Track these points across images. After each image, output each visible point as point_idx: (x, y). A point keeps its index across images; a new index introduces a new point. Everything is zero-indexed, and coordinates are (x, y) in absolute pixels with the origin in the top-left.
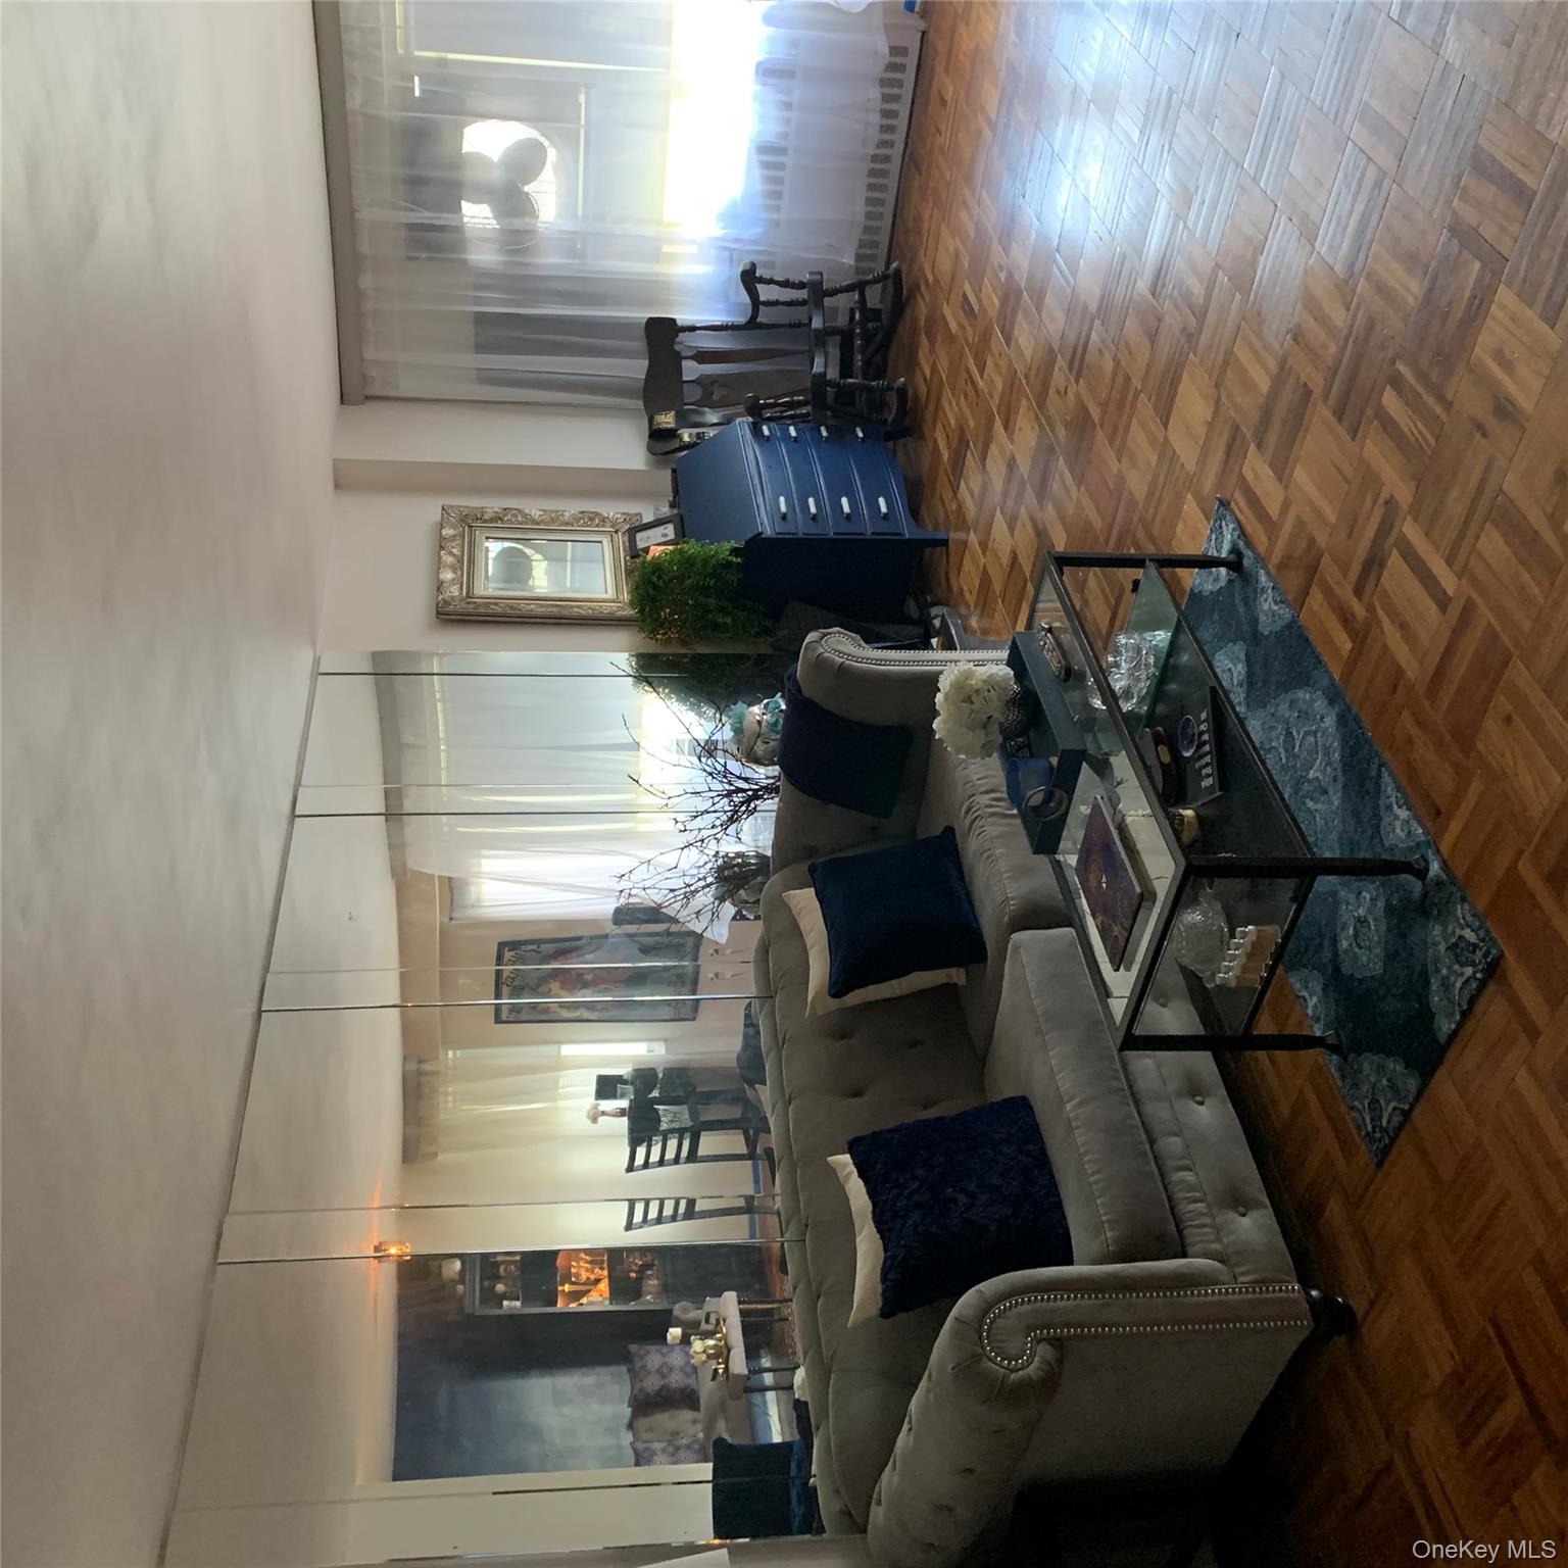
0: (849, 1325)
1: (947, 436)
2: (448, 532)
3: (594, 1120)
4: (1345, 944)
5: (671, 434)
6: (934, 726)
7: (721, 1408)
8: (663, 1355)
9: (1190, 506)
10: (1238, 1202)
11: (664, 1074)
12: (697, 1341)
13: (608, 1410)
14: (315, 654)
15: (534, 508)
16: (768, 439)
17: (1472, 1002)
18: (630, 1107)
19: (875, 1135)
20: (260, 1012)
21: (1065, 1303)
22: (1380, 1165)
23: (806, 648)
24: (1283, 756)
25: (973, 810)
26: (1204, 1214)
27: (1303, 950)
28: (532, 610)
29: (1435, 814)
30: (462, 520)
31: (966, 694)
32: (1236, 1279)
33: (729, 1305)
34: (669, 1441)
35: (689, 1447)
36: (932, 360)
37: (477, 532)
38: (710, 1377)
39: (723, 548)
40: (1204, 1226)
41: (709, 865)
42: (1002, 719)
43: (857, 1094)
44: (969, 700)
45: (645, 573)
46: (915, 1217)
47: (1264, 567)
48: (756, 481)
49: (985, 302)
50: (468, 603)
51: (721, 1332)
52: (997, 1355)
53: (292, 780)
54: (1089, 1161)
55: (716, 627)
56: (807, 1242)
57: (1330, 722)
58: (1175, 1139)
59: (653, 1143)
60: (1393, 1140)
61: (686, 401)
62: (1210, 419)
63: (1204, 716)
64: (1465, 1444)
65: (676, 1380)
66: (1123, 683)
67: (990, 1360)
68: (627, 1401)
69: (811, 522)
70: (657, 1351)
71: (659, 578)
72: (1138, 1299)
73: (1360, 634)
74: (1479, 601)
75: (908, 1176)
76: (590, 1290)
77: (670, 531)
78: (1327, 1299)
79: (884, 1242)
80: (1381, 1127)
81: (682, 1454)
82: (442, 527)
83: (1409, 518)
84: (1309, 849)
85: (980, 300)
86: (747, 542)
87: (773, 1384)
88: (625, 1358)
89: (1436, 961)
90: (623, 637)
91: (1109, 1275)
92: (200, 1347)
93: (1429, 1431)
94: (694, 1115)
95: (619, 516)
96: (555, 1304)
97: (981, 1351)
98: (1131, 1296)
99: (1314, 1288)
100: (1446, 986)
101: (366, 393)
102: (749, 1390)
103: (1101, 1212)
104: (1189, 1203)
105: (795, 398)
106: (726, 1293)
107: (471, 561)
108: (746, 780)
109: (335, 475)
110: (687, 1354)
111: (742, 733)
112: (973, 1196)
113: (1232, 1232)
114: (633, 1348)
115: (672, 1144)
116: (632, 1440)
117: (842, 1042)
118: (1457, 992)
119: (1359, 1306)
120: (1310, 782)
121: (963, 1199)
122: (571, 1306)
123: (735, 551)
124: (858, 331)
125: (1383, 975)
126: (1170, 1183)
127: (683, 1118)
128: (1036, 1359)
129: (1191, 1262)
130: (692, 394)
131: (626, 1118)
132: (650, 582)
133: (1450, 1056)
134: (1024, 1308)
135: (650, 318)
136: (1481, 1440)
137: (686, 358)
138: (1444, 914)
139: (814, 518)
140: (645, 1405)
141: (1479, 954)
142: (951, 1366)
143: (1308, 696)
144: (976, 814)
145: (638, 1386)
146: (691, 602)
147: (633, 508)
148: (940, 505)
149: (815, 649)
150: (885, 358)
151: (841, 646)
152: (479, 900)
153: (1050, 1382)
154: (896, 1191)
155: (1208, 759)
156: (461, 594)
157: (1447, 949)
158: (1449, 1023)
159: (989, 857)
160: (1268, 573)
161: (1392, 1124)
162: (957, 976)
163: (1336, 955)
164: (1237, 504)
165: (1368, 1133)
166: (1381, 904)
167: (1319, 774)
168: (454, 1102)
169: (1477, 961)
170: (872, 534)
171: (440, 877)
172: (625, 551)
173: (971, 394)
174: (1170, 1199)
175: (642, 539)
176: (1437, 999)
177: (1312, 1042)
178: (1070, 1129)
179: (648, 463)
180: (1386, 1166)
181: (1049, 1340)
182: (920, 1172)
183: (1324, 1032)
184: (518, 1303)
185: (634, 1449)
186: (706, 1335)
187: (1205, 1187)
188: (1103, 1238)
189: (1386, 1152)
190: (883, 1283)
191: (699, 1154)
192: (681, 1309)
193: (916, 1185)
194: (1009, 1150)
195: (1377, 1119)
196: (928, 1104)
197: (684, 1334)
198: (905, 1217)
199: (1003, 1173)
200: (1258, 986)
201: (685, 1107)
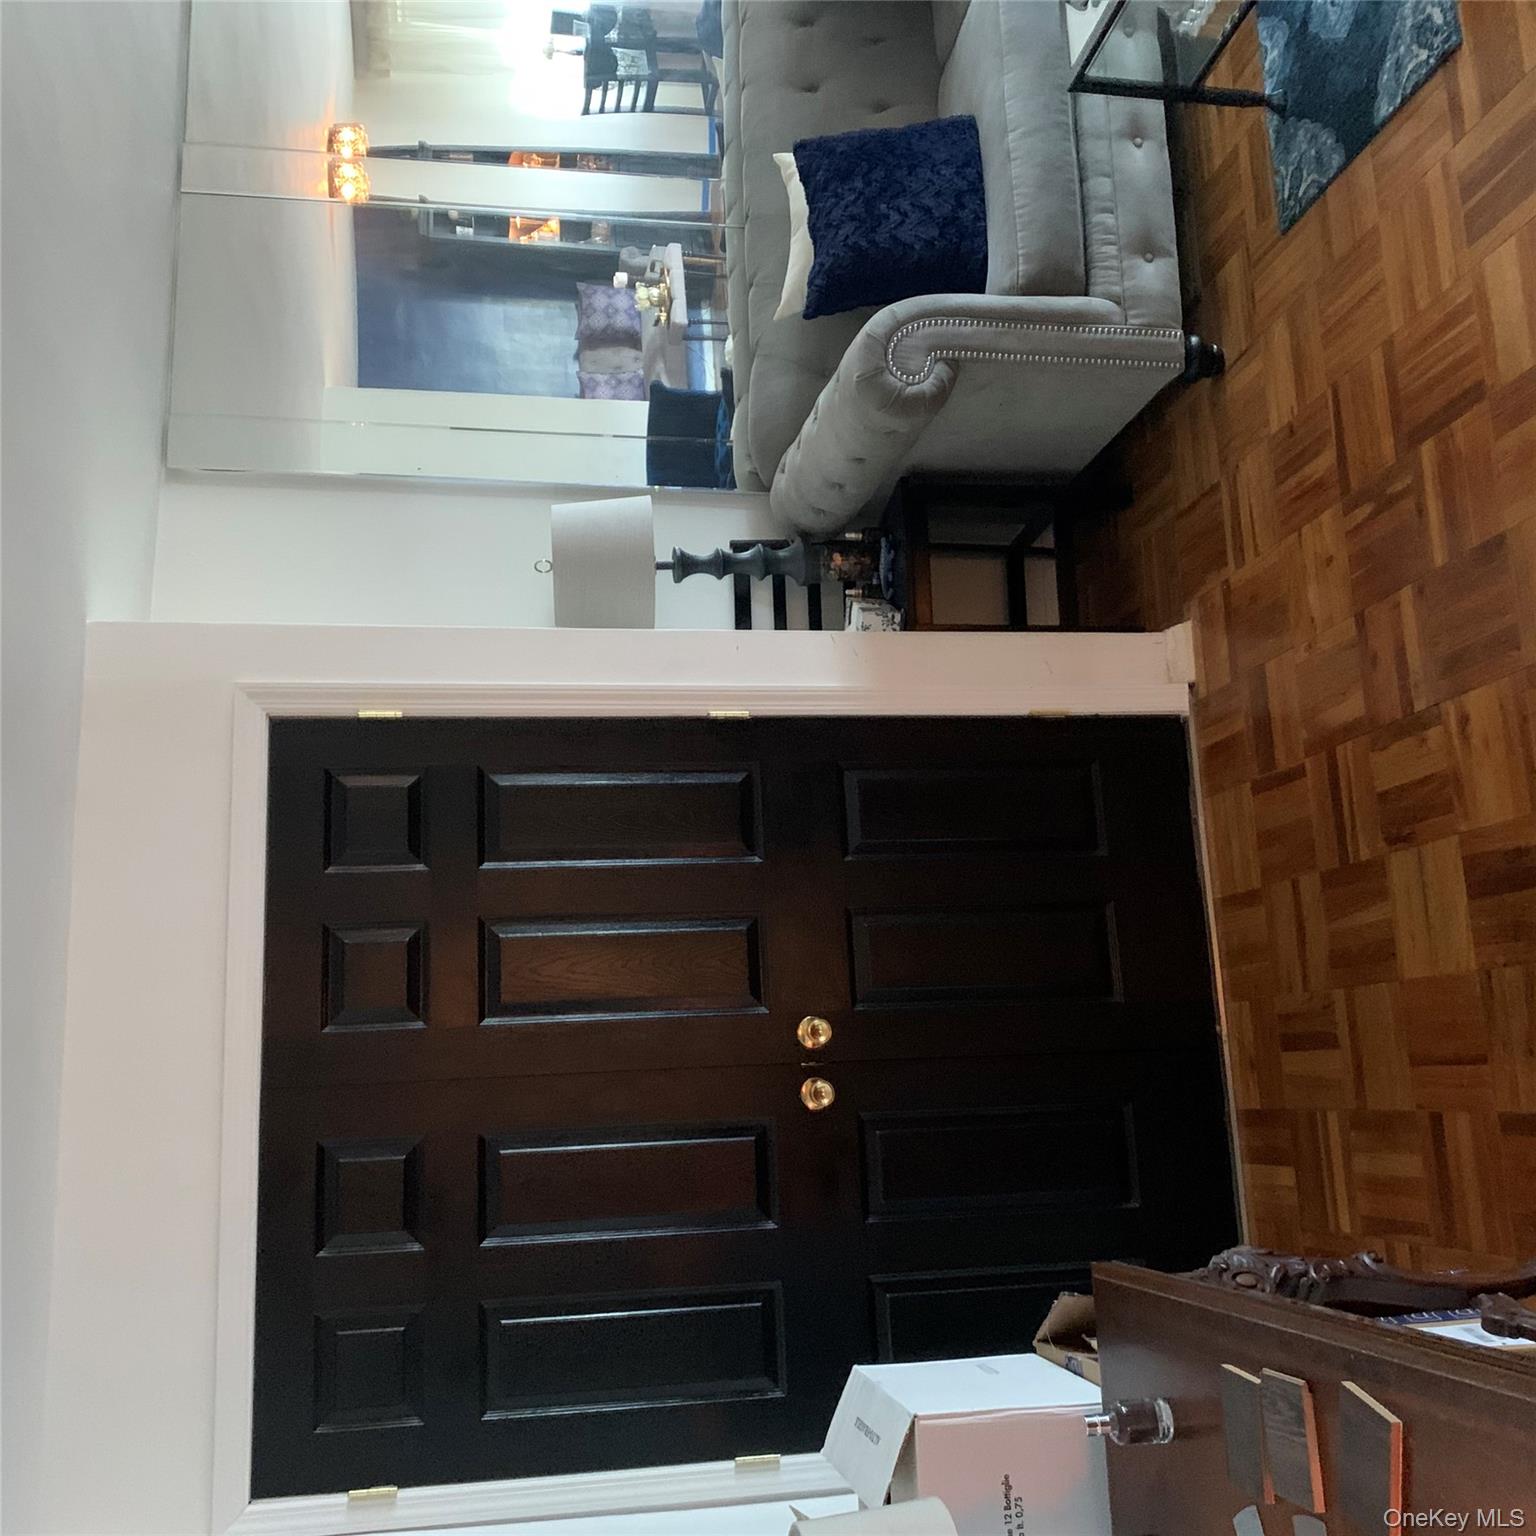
0: (775, 317)
3: (550, 56)
7: (660, 351)
8: (610, 297)
10: (1147, 248)
11: (624, 13)
12: (643, 288)
13: (557, 340)
17: (1417, 87)
18: (587, 47)
22: (1285, 232)
26: (1114, 257)
32: (1126, 320)
33: (673, 256)
34: (612, 374)
35: (630, 381)
38: (653, 322)
40: (1112, 268)
43: (812, 88)
46: (847, 229)
51: (665, 282)
52: (898, 370)
54: (1018, 195)
56: (746, 230)
58: (1106, 179)
59: (610, 87)
60: (1303, 212)
64: (1280, 482)
65: (621, 321)
67: (891, 373)
68: (574, 333)
70: (603, 292)
72: (1035, 331)
75: (846, 187)
76: (541, 225)
78: (1204, 348)
79: (815, 248)
80: (1297, 196)
81: (625, 388)
87: (710, 335)
88: (573, 295)
89: (1398, 37)
93: (1254, 471)
94: (652, 64)
96: (506, 235)
97: (884, 365)
98: (1028, 327)
99: (1194, 334)
100: (1398, 66)
102: (687, 338)
103: (1019, 245)
104: (1102, 246)
106: (671, 245)
110: (632, 298)
112: (905, 214)
113: (1133, 278)
114: (581, 286)
115: (629, 90)
116: (578, 370)
117: (801, 30)
118: (1407, 73)
119: (1229, 356)
121: (895, 217)
122: (522, 239)
125: (1345, 41)
126: (1090, 223)
127: (640, 63)
128: (932, 376)
129: (1090, 302)
131: (582, 59)
133: (1379, 139)
134: (928, 329)
136: (1292, 482)
140: (592, 340)
141: (1439, 39)
145: (585, 322)
153: (941, 396)
154: (833, 200)
157: (1413, 26)
158: (1389, 105)
161: (1305, 197)
163: (1307, 10)
165: (1283, 199)
168: (404, 16)
169: (1436, 46)
174: (1085, 239)
176: (1385, 77)
177: (1258, 101)
178: (1008, 160)
180: (1291, 233)
181: (946, 361)
182: (859, 184)
183: (1273, 90)
184: (471, 230)
185: (580, 378)
186: (650, 283)
187: (1121, 231)
188: (1016, 270)
189: (1293, 221)
190: (809, 287)
191: (655, 104)
192: (629, 254)
193: (852, 197)
194: (946, 171)
195: (1295, 187)
196: (880, 107)
197: (630, 280)
198: (838, 227)
199: (938, 194)
200: (1220, 38)
201: (644, 52)
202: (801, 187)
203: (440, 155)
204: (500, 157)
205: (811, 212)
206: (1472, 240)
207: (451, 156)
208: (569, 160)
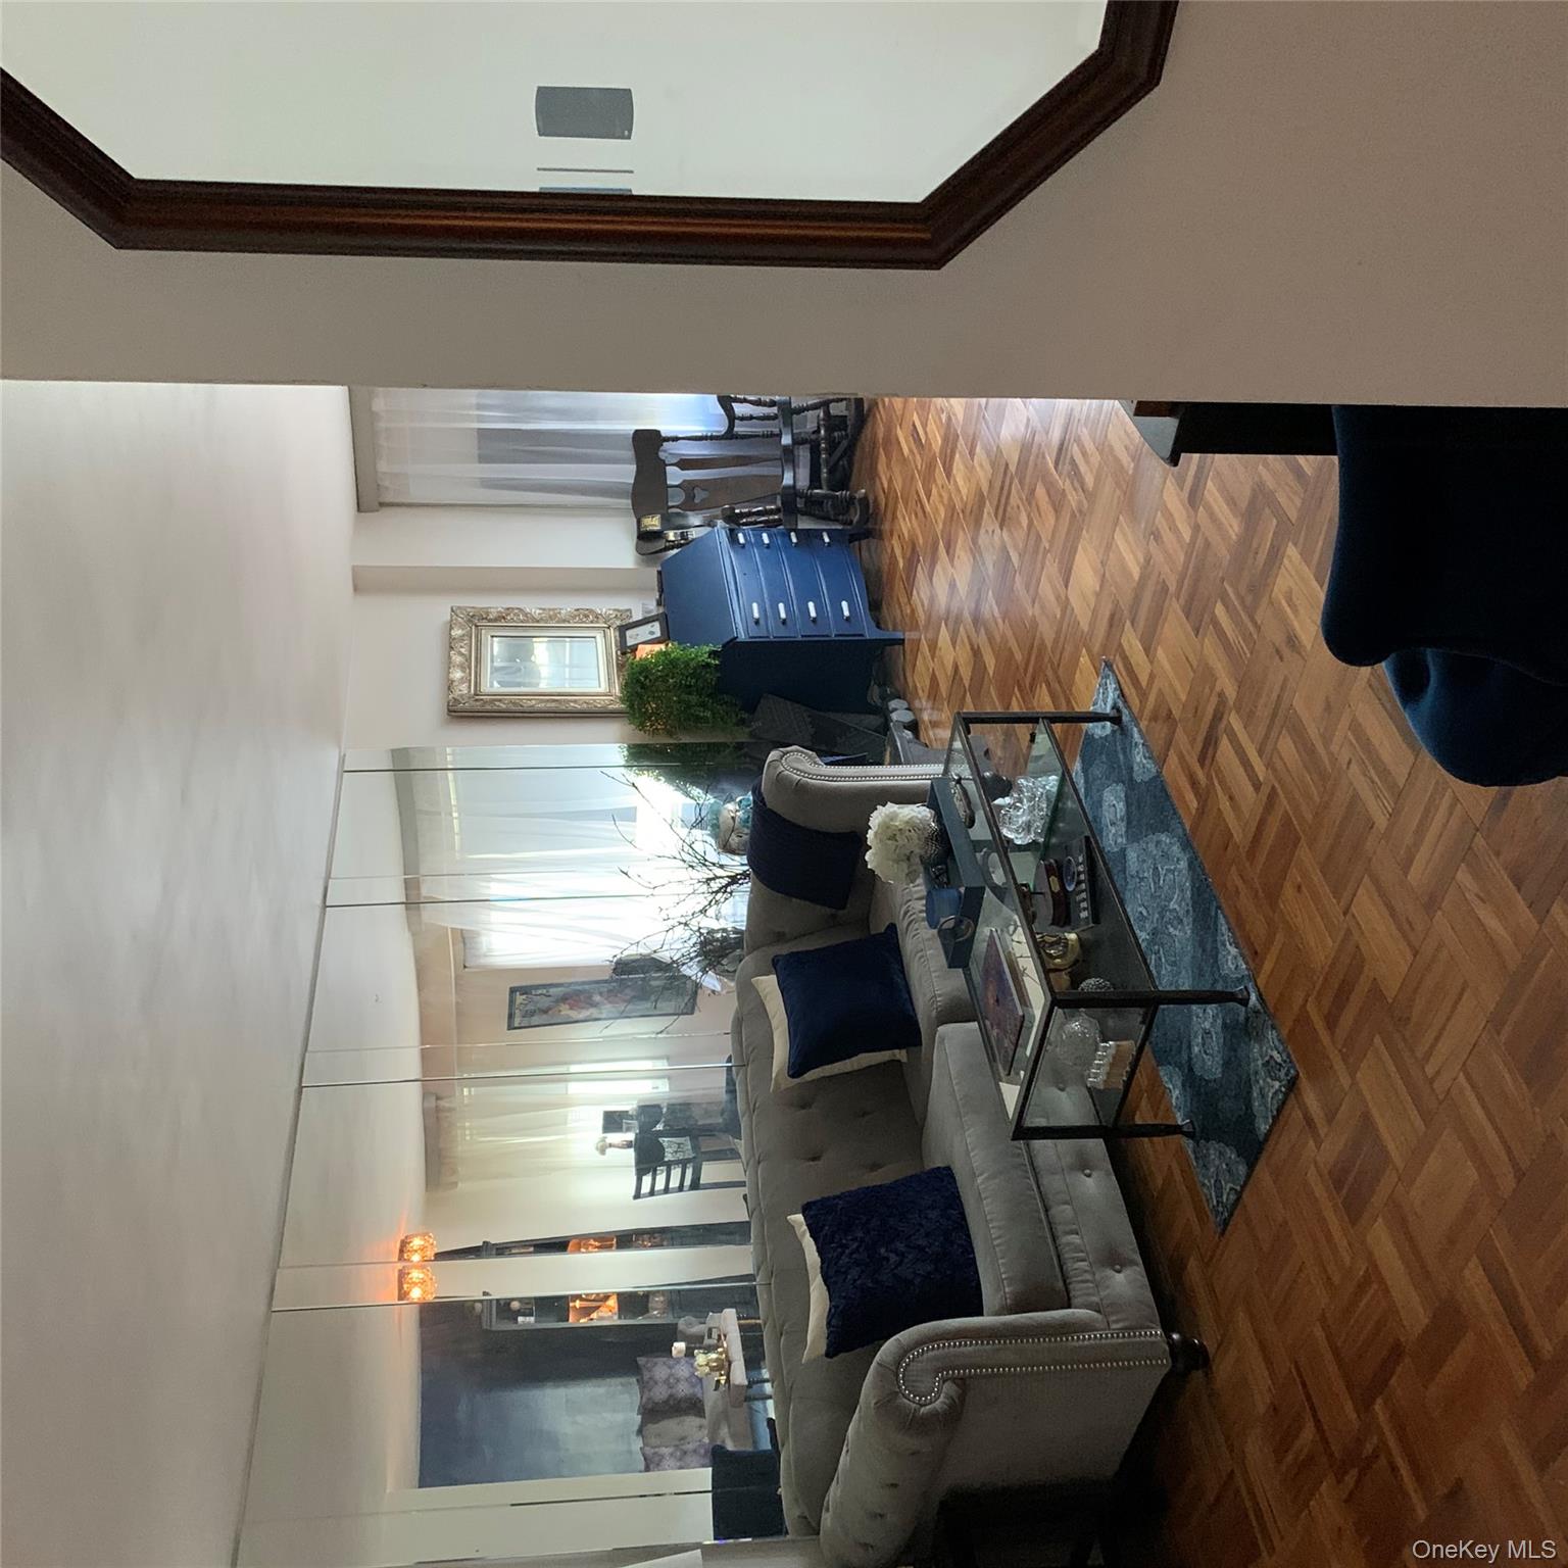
0: (803, 1361)
1: (902, 546)
2: (457, 632)
3: (603, 1151)
4: (1196, 1049)
5: (657, 535)
6: (867, 858)
7: (724, 1416)
8: (670, 1368)
9: (1084, 660)
10: (1115, 1261)
11: (668, 1109)
12: (701, 1354)
13: (620, 1417)
14: (340, 753)
15: (533, 605)
16: (743, 546)
17: (1279, 1111)
18: (636, 1139)
19: (824, 1200)
20: (301, 1088)
21: (969, 1348)
22: (1223, 1233)
23: (769, 766)
24: (1152, 886)
25: (911, 913)
26: (1086, 1271)
27: (1168, 1049)
28: (532, 706)
29: (1254, 955)
30: (470, 621)
31: (891, 834)
32: (1109, 1326)
33: (728, 1320)
34: (676, 1446)
35: (695, 1451)
36: (889, 476)
37: (483, 631)
38: (714, 1387)
39: (702, 652)
40: (1087, 1281)
41: (694, 940)
42: (923, 853)
43: (815, 1158)
44: (893, 838)
45: (633, 674)
46: (854, 1272)
47: (1137, 725)
48: (732, 587)
49: (930, 436)
50: (477, 700)
51: (722, 1346)
52: (910, 1393)
53: (323, 875)
54: (993, 1228)
55: (698, 719)
56: (772, 1285)
57: (1183, 864)
58: (1067, 1206)
60: (1231, 1215)
61: (670, 504)
62: (1098, 589)
63: (1081, 859)
64: (1279, 1462)
65: (683, 1390)
66: (1024, 818)
67: (905, 1396)
68: (637, 1408)
69: (781, 625)
70: (663, 1363)
71: (646, 677)
72: (1029, 1344)
73: (1204, 796)
74: (1279, 791)
75: (849, 1237)
76: (599, 1306)
77: (656, 629)
78: (1186, 1341)
80: (1222, 1203)
81: (688, 1459)
82: (451, 628)
83: (1233, 712)
84: (1153, 982)
85: (926, 433)
86: (724, 646)
87: (772, 1393)
88: (635, 1370)
89: (1256, 1073)
90: (615, 728)
91: (1004, 1324)
92: (260, 1385)
93: (1255, 1449)
94: (695, 1148)
95: (611, 612)
96: (567, 1319)
97: (897, 1389)
99: (1174, 1331)
100: (1262, 1095)
101: (382, 501)
102: (748, 1399)
103: (1002, 1271)
104: (1074, 1262)
105: (768, 507)
106: (726, 1310)
107: (478, 660)
108: (722, 866)
109: (353, 581)
110: (692, 1366)
111: (719, 827)
112: (903, 1255)
113: (1108, 1287)
114: (641, 1360)
115: (676, 1173)
116: (642, 1445)
117: (803, 1111)
118: (1269, 1099)
119: (1210, 1347)
120: (1170, 911)
121: (893, 1258)
122: (582, 1321)
123: (712, 654)
124: (823, 445)
125: (1222, 1078)
126: (1060, 1245)
128: (942, 1395)
129: (1073, 1313)
130: (676, 499)
131: (632, 1150)
132: (638, 681)
134: (932, 1353)
135: (637, 431)
136: (1290, 1457)
137: (670, 465)
138: (1260, 1038)
139: (784, 622)
140: (653, 1413)
141: (1283, 1072)
142: (873, 1402)
143: (1168, 841)
144: (912, 918)
145: (647, 1396)
146: (675, 698)
147: (623, 603)
148: (897, 606)
149: (776, 768)
150: (851, 463)
151: (799, 765)
152: (490, 950)
153: (953, 1416)
154: (839, 1250)
155: (1084, 895)
156: (470, 691)
157: (1263, 1064)
158: (1265, 1124)
159: (922, 957)
160: (1140, 731)
161: (1230, 1201)
162: (901, 1055)
163: (1190, 1059)
164: (1117, 666)
165: (1214, 1207)
166: (1219, 1021)
167: (1176, 906)
168: (471, 1135)
169: (1282, 1078)
170: (836, 636)
171: (452, 929)
172: (616, 646)
173: (920, 514)
174: (1059, 1257)
175: (632, 638)
176: (1257, 1104)
177: (1176, 1129)
178: (980, 1199)
179: (637, 563)
180: (1227, 1233)
181: (954, 1380)
182: (860, 1234)
183: (1183, 1120)
184: (532, 1319)
185: (644, 1455)
186: (709, 1349)
187: (1088, 1248)
188: (1002, 1293)
189: (1226, 1223)
190: (828, 1328)
191: (701, 1182)
192: (688, 1324)
193: (855, 1245)
194: (933, 1214)
195: (1219, 1196)
196: (875, 1167)
197: (687, 1348)
198: (846, 1273)
199: (927, 1235)
200: (1121, 1087)
201: (688, 1138)
202: (813, 1242)
203: (502, 1250)
204: (558, 1245)
205: (823, 1262)
206: (1354, 1222)
207: (513, 1251)
208: (625, 1240)
